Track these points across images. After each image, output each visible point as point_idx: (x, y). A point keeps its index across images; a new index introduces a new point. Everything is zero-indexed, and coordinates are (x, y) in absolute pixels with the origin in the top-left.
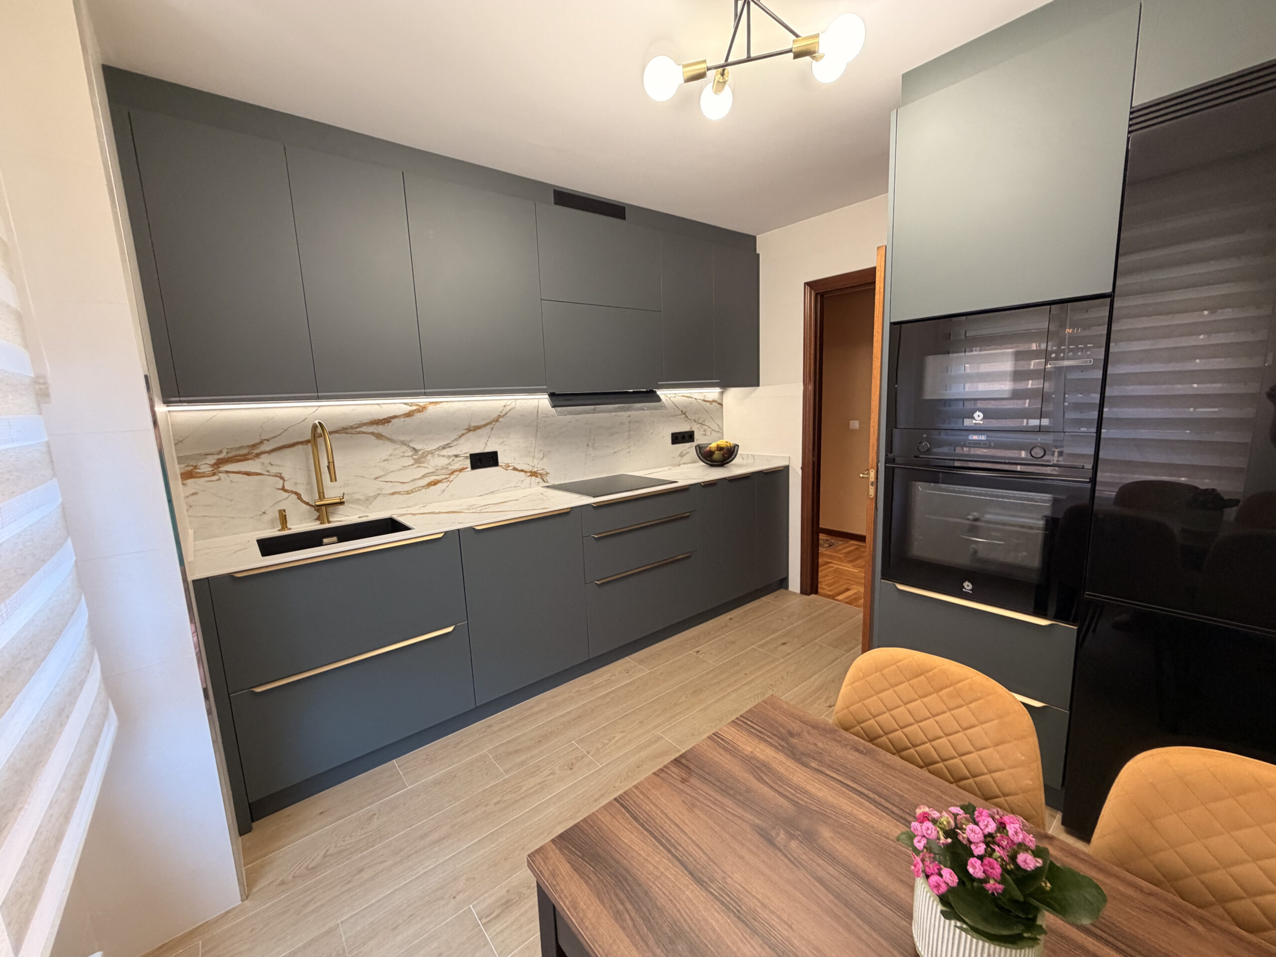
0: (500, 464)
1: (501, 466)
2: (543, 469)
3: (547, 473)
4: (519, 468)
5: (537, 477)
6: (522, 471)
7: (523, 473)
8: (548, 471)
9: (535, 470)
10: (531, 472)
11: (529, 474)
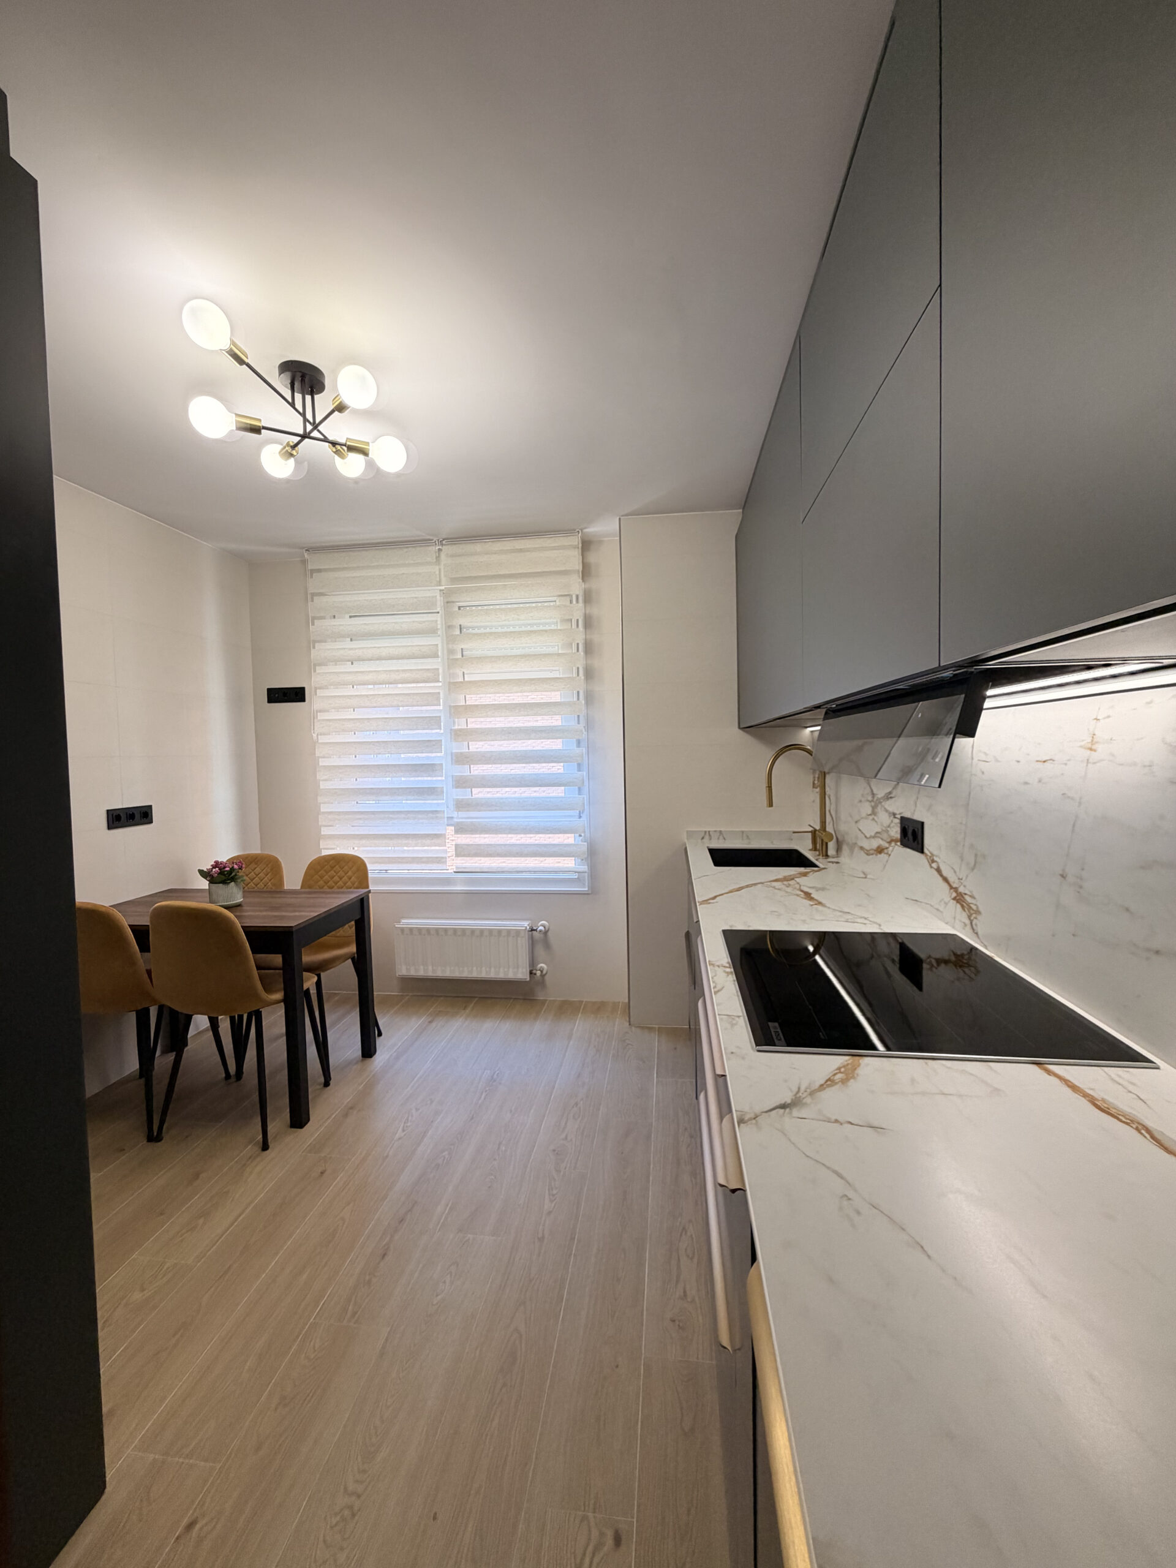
0: (925, 850)
1: (926, 855)
2: (972, 897)
3: (978, 912)
4: (945, 873)
5: (963, 906)
6: (946, 880)
7: (945, 886)
8: (981, 909)
9: (961, 890)
10: (956, 890)
11: (954, 895)
